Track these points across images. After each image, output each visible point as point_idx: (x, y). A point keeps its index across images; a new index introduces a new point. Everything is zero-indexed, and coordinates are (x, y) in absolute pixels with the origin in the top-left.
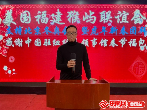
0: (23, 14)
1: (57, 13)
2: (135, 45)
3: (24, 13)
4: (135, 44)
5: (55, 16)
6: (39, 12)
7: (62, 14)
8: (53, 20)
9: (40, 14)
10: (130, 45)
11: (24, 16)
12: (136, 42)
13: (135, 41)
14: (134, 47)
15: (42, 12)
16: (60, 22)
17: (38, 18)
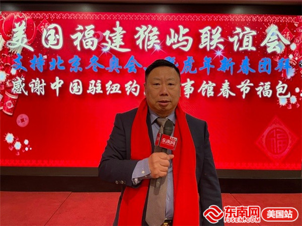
0: (47, 31)
1: (114, 29)
2: (269, 94)
3: (50, 29)
4: (269, 92)
5: (111, 35)
6: (80, 27)
7: (124, 32)
8: (107, 42)
9: (81, 31)
10: (259, 93)
11: (50, 35)
12: (270, 89)
13: (269, 86)
14: (267, 97)
15: (86, 27)
16: (121, 47)
17: (77, 38)
